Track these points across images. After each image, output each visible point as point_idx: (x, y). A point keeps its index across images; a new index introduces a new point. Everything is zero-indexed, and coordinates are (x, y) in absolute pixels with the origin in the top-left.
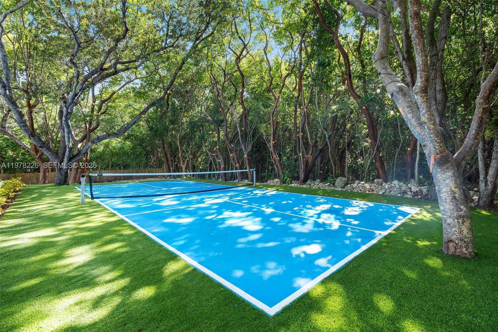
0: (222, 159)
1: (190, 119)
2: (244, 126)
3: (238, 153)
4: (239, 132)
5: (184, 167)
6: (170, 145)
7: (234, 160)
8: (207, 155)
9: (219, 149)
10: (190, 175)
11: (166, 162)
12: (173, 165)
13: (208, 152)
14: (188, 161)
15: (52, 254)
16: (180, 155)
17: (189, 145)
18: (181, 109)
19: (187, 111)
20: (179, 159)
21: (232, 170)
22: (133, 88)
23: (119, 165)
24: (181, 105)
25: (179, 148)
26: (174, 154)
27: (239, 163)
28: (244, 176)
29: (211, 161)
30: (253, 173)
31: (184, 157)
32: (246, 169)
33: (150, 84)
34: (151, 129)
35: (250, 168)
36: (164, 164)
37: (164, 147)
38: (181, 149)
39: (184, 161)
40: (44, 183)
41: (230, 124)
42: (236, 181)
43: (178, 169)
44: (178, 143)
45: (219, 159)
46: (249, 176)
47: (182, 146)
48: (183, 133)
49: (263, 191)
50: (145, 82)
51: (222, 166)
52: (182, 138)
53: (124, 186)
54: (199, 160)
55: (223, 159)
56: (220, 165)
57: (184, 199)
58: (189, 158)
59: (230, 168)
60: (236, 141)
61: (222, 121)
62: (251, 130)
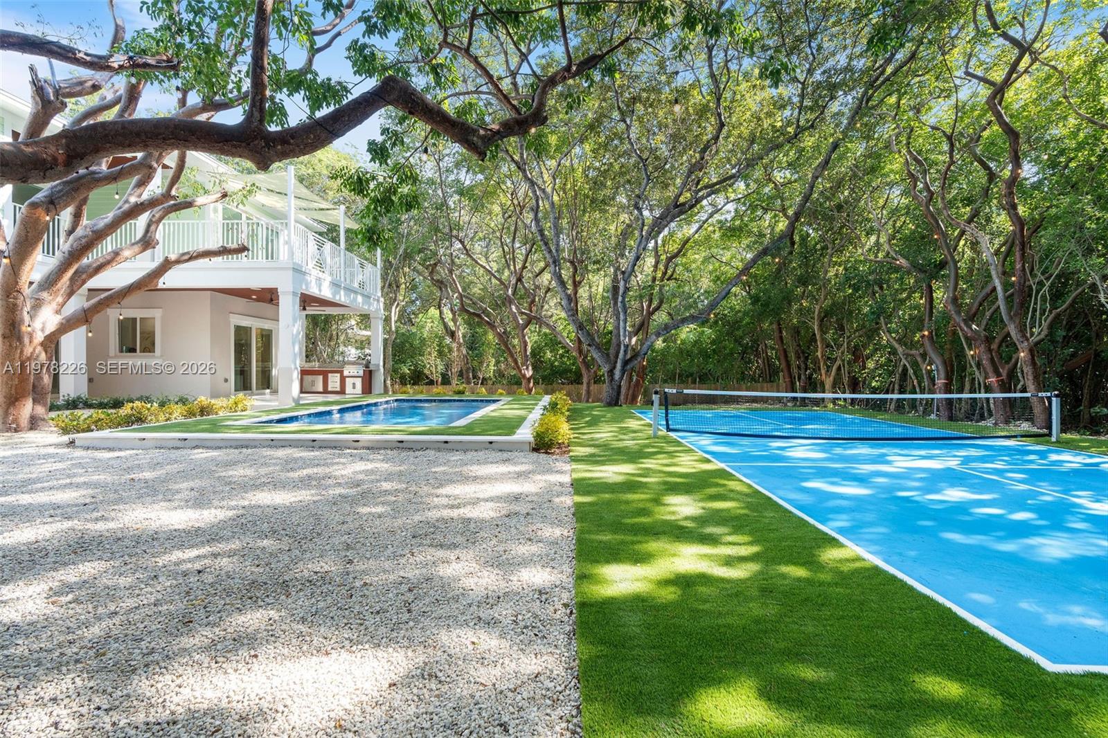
0: (938, 361)
1: (846, 269)
2: (1018, 273)
3: (994, 346)
4: (999, 288)
5: (828, 382)
6: (796, 331)
7: (979, 365)
8: (894, 352)
9: (930, 337)
10: (845, 400)
11: (785, 371)
12: (803, 377)
13: (897, 346)
14: (839, 369)
15: (648, 496)
16: (819, 354)
17: (842, 328)
18: (824, 248)
19: (840, 251)
20: (816, 361)
21: (972, 391)
22: (719, 222)
23: (691, 375)
24: (822, 239)
25: (818, 337)
26: (803, 352)
27: (998, 374)
28: (1016, 410)
29: (905, 370)
30: (1050, 403)
31: (829, 358)
32: (1024, 390)
33: (753, 208)
34: (755, 300)
35: (1041, 386)
36: (781, 374)
37: (781, 338)
38: (823, 340)
39: (829, 369)
40: (587, 401)
41: (970, 271)
42: (989, 423)
43: (812, 385)
44: (816, 328)
45: (930, 364)
46: (1037, 410)
47: (823, 331)
48: (829, 302)
49: (1091, 457)
50: (744, 204)
51: (940, 382)
52: (826, 315)
53: (708, 414)
54: (871, 364)
55: (945, 363)
56: (932, 380)
57: (838, 451)
58: (843, 361)
59: (967, 386)
60: (988, 314)
61: (942, 265)
62: (1048, 279)
